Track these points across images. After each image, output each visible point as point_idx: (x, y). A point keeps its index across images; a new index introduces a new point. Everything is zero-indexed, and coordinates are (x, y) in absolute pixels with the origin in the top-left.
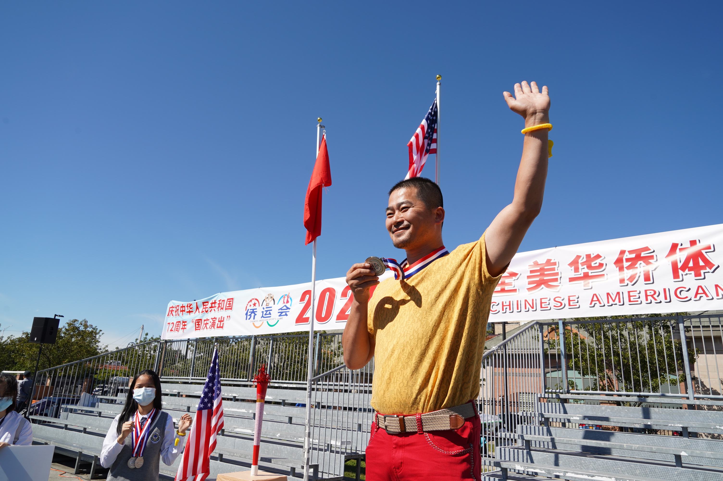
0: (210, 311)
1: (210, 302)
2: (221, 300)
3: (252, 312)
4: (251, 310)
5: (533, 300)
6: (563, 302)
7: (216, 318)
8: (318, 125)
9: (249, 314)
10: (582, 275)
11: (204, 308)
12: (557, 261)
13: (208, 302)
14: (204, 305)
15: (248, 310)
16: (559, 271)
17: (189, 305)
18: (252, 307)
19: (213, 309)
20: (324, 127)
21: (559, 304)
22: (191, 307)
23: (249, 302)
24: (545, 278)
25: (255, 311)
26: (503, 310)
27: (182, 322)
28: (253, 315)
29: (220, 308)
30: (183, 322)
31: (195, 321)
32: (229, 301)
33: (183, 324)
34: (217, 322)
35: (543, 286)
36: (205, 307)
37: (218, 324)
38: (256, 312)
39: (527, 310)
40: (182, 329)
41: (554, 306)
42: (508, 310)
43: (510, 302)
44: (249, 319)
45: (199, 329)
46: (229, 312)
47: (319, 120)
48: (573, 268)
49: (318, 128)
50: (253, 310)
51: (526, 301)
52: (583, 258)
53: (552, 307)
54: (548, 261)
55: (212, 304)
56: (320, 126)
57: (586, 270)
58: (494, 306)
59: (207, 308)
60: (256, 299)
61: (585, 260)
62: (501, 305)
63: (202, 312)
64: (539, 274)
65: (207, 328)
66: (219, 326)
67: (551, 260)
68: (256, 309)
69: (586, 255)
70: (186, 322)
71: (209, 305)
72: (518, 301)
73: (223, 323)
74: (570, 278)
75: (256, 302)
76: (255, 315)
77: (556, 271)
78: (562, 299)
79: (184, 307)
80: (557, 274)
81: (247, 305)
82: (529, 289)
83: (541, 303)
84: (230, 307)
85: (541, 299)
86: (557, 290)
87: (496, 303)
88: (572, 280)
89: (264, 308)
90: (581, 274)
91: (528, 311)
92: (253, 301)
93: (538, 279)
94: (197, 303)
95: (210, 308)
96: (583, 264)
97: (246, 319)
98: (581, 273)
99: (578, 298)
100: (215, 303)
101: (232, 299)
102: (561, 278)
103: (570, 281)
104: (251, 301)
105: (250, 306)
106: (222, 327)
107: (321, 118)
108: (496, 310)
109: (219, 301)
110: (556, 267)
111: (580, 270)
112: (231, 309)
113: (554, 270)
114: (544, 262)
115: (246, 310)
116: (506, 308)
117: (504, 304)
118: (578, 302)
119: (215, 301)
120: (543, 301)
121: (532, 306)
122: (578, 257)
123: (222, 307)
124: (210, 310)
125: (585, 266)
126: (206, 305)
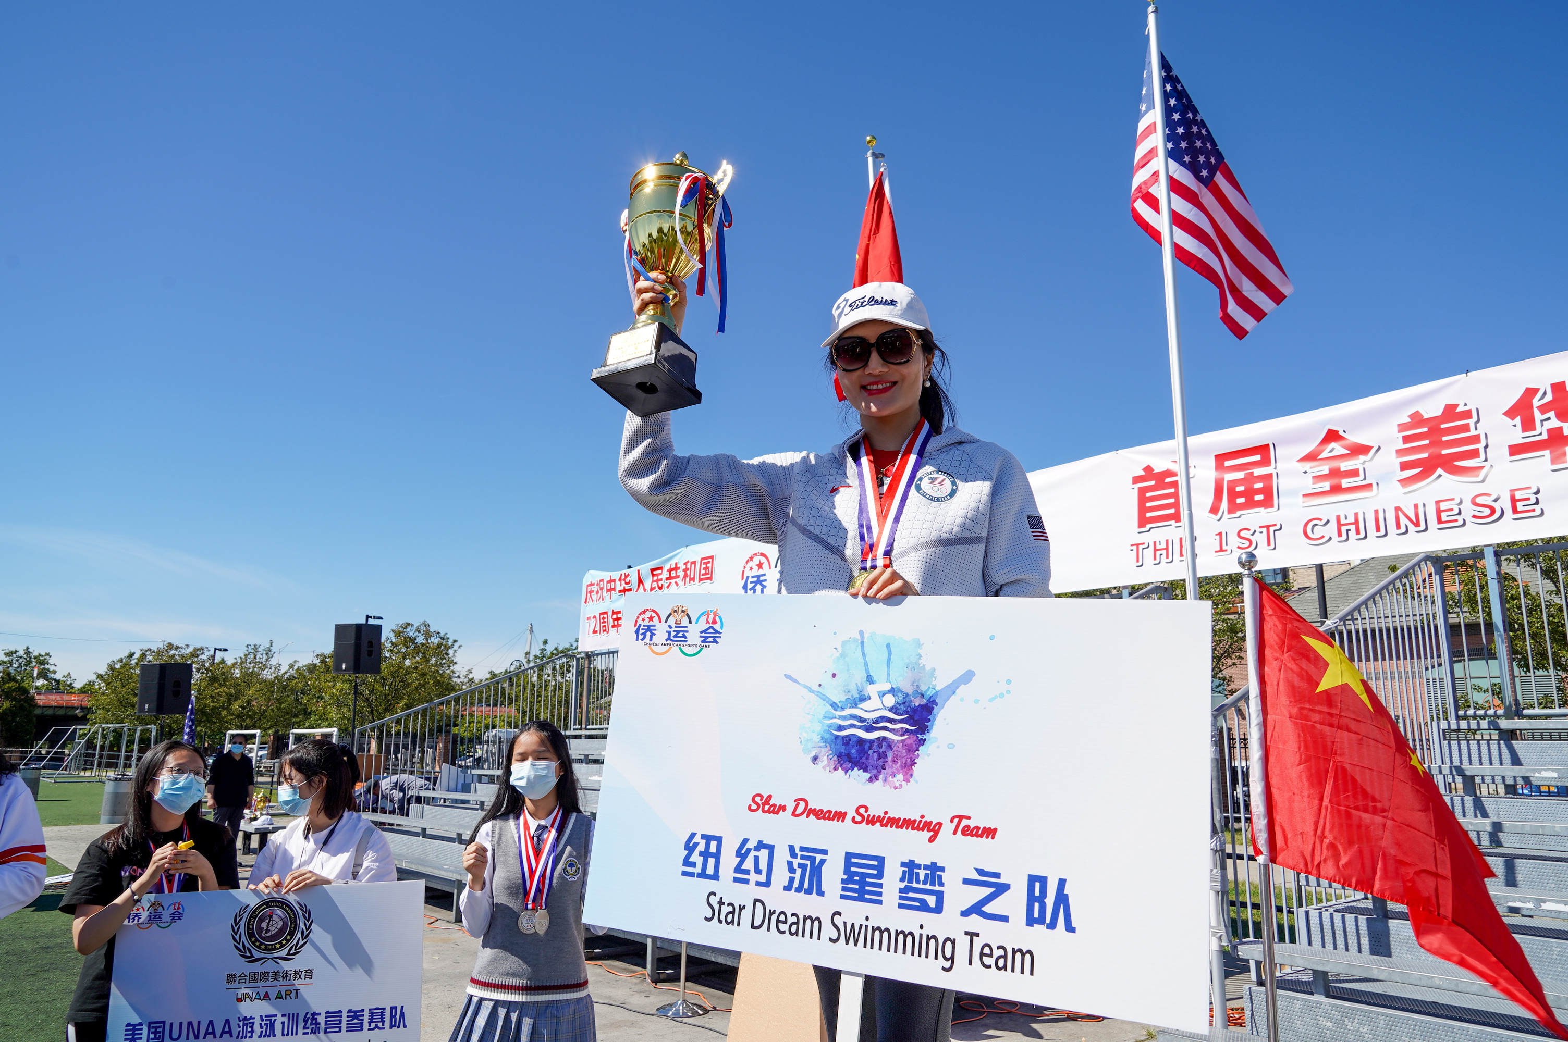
0: (668, 587)
1: (667, 567)
2: (688, 562)
3: (756, 583)
4: (753, 577)
5: (1416, 506)
6: (1497, 506)
8: (869, 153)
9: (750, 586)
10: (1545, 436)
11: (653, 581)
12: (1472, 407)
13: (661, 568)
14: (653, 575)
15: (748, 577)
16: (1481, 431)
17: (623, 577)
18: (756, 572)
19: (673, 581)
20: (883, 156)
21: (1487, 511)
22: (627, 580)
23: (747, 562)
24: (1444, 452)
25: (762, 578)
26: (1340, 535)
27: (610, 613)
28: (758, 587)
29: (688, 579)
30: (614, 613)
32: (704, 563)
33: (615, 616)
35: (1440, 471)
36: (655, 578)
38: (765, 580)
39: (1403, 530)
40: (614, 626)
41: (1474, 516)
42: (1352, 533)
43: (1356, 515)
46: (707, 586)
47: (869, 142)
48: (1518, 420)
49: (870, 160)
50: (758, 577)
51: (1398, 509)
52: (1545, 393)
53: (1469, 519)
54: (1450, 412)
55: (670, 570)
56: (875, 156)
57: (1554, 423)
58: (1316, 528)
59: (661, 580)
60: (762, 555)
61: (1549, 397)
62: (1333, 525)
63: (652, 589)
64: (1427, 442)
67: (1456, 406)
68: (764, 575)
69: (1553, 386)
70: (619, 612)
71: (665, 574)
72: (1376, 512)
74: (1510, 447)
75: (763, 560)
76: (764, 587)
77: (1473, 432)
78: (1493, 498)
79: (614, 581)
80: (1476, 439)
81: (745, 567)
82: (1404, 482)
83: (1439, 512)
84: (708, 574)
85: (1438, 503)
86: (1480, 479)
87: (1320, 520)
88: (1515, 450)
90: (1541, 434)
91: (1407, 532)
92: (757, 560)
93: (1425, 455)
94: (638, 571)
95: (667, 579)
96: (1544, 409)
98: (1541, 432)
99: (1538, 492)
100: (676, 568)
101: (712, 557)
102: (1486, 447)
103: (1511, 454)
104: (751, 558)
105: (751, 569)
107: (874, 137)
108: (1323, 537)
109: (686, 564)
110: (1471, 422)
111: (1538, 424)
112: (711, 579)
113: (1469, 430)
114: (1439, 413)
115: (743, 579)
116: (1348, 531)
117: (1343, 521)
118: (1537, 503)
119: (676, 564)
120: (1443, 506)
121: (1415, 521)
122: (1531, 392)
123: (692, 576)
124: (667, 585)
125: (1552, 414)
126: (657, 575)
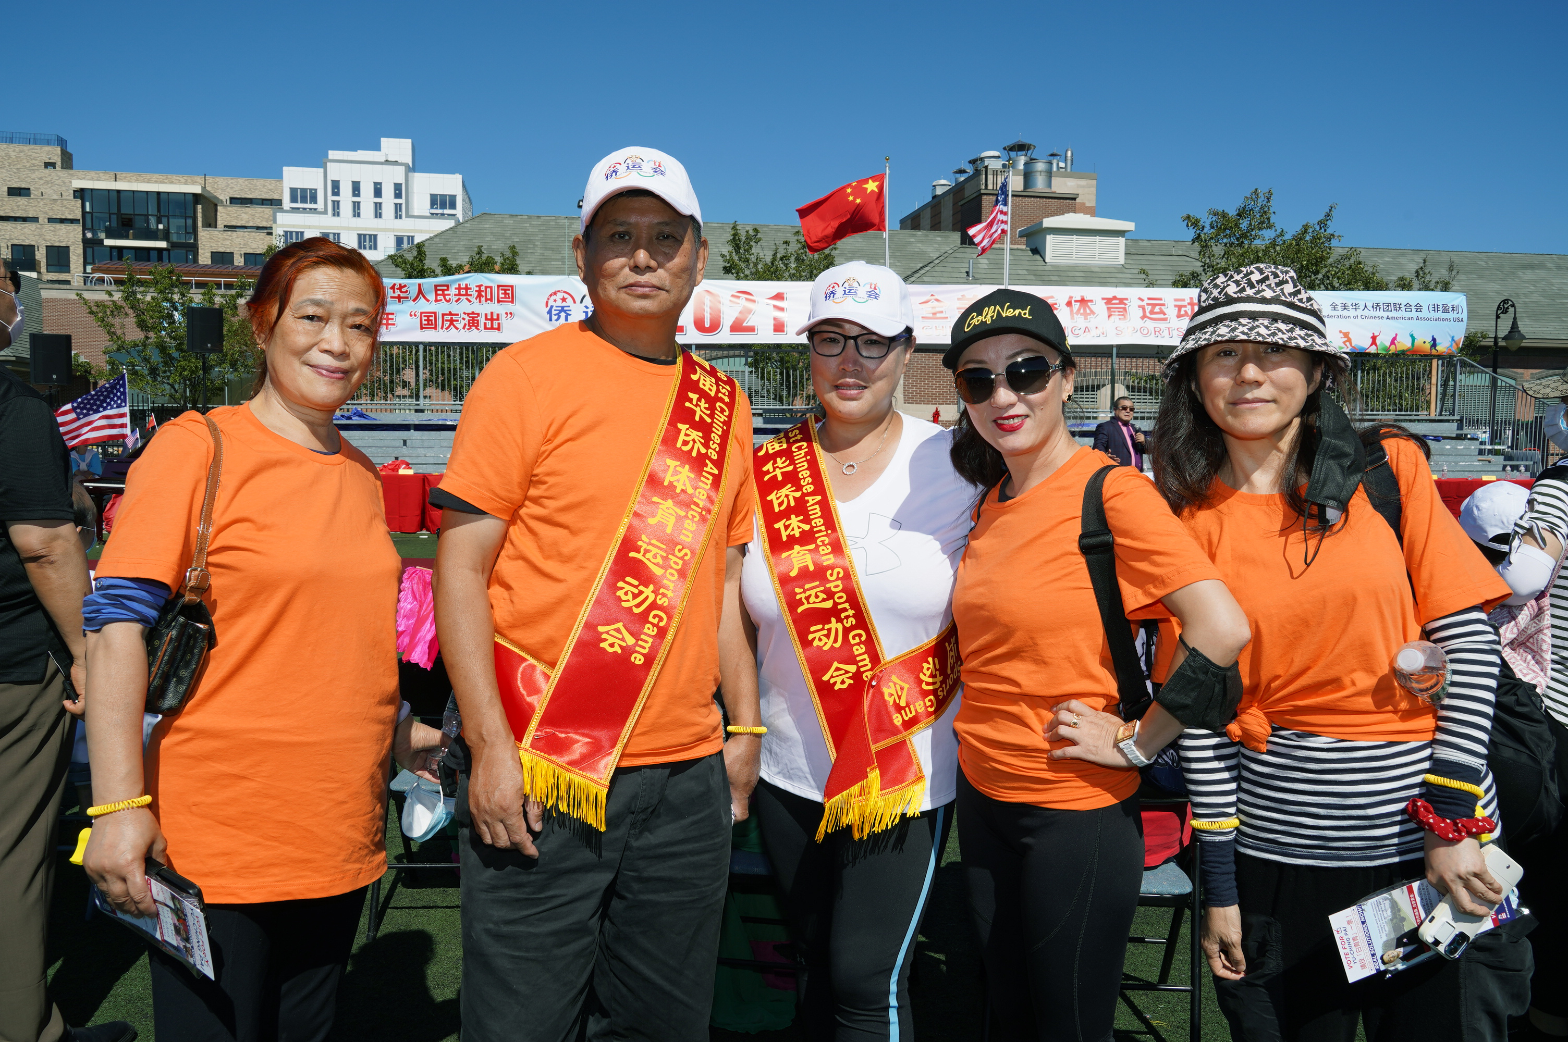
0: (458, 301)
1: (455, 286)
2: (482, 285)
3: (560, 311)
4: (556, 306)
7: (478, 314)
9: (554, 312)
11: (437, 295)
13: (448, 286)
14: (436, 290)
15: (552, 307)
17: (396, 287)
18: (559, 303)
19: (463, 297)
22: (403, 290)
23: (551, 295)
25: (565, 308)
28: (563, 315)
29: (483, 299)
31: (418, 315)
32: (503, 290)
34: (482, 320)
36: (440, 293)
37: (485, 324)
38: (570, 310)
44: (557, 320)
45: (435, 328)
46: (509, 307)
50: (563, 307)
55: (459, 289)
59: (448, 295)
60: (565, 292)
63: (436, 301)
65: (457, 328)
66: (489, 326)
68: (569, 306)
70: (393, 314)
71: (453, 291)
73: (499, 324)
75: (566, 296)
76: (569, 315)
81: (548, 298)
84: (509, 298)
89: (587, 307)
92: (560, 295)
94: (420, 285)
95: (456, 295)
97: (551, 320)
100: (467, 288)
101: (512, 287)
104: (555, 293)
105: (555, 301)
106: (498, 329)
109: (480, 286)
112: (512, 302)
115: (547, 306)
119: (466, 285)
123: (489, 297)
124: (456, 299)
126: (443, 291)
